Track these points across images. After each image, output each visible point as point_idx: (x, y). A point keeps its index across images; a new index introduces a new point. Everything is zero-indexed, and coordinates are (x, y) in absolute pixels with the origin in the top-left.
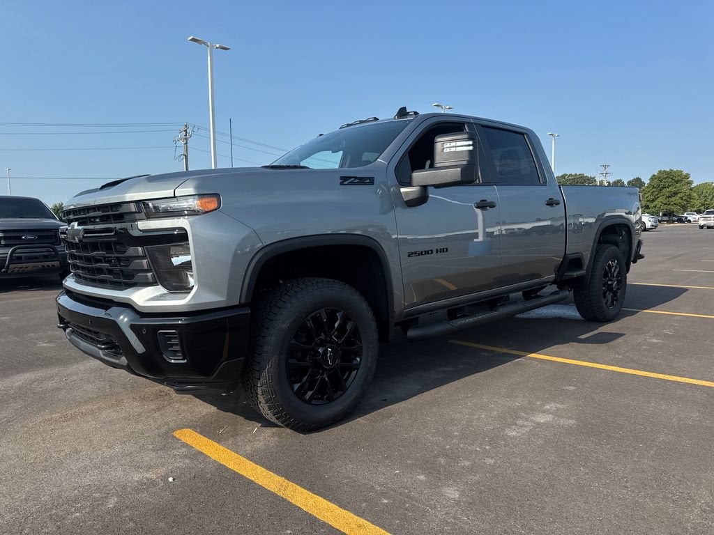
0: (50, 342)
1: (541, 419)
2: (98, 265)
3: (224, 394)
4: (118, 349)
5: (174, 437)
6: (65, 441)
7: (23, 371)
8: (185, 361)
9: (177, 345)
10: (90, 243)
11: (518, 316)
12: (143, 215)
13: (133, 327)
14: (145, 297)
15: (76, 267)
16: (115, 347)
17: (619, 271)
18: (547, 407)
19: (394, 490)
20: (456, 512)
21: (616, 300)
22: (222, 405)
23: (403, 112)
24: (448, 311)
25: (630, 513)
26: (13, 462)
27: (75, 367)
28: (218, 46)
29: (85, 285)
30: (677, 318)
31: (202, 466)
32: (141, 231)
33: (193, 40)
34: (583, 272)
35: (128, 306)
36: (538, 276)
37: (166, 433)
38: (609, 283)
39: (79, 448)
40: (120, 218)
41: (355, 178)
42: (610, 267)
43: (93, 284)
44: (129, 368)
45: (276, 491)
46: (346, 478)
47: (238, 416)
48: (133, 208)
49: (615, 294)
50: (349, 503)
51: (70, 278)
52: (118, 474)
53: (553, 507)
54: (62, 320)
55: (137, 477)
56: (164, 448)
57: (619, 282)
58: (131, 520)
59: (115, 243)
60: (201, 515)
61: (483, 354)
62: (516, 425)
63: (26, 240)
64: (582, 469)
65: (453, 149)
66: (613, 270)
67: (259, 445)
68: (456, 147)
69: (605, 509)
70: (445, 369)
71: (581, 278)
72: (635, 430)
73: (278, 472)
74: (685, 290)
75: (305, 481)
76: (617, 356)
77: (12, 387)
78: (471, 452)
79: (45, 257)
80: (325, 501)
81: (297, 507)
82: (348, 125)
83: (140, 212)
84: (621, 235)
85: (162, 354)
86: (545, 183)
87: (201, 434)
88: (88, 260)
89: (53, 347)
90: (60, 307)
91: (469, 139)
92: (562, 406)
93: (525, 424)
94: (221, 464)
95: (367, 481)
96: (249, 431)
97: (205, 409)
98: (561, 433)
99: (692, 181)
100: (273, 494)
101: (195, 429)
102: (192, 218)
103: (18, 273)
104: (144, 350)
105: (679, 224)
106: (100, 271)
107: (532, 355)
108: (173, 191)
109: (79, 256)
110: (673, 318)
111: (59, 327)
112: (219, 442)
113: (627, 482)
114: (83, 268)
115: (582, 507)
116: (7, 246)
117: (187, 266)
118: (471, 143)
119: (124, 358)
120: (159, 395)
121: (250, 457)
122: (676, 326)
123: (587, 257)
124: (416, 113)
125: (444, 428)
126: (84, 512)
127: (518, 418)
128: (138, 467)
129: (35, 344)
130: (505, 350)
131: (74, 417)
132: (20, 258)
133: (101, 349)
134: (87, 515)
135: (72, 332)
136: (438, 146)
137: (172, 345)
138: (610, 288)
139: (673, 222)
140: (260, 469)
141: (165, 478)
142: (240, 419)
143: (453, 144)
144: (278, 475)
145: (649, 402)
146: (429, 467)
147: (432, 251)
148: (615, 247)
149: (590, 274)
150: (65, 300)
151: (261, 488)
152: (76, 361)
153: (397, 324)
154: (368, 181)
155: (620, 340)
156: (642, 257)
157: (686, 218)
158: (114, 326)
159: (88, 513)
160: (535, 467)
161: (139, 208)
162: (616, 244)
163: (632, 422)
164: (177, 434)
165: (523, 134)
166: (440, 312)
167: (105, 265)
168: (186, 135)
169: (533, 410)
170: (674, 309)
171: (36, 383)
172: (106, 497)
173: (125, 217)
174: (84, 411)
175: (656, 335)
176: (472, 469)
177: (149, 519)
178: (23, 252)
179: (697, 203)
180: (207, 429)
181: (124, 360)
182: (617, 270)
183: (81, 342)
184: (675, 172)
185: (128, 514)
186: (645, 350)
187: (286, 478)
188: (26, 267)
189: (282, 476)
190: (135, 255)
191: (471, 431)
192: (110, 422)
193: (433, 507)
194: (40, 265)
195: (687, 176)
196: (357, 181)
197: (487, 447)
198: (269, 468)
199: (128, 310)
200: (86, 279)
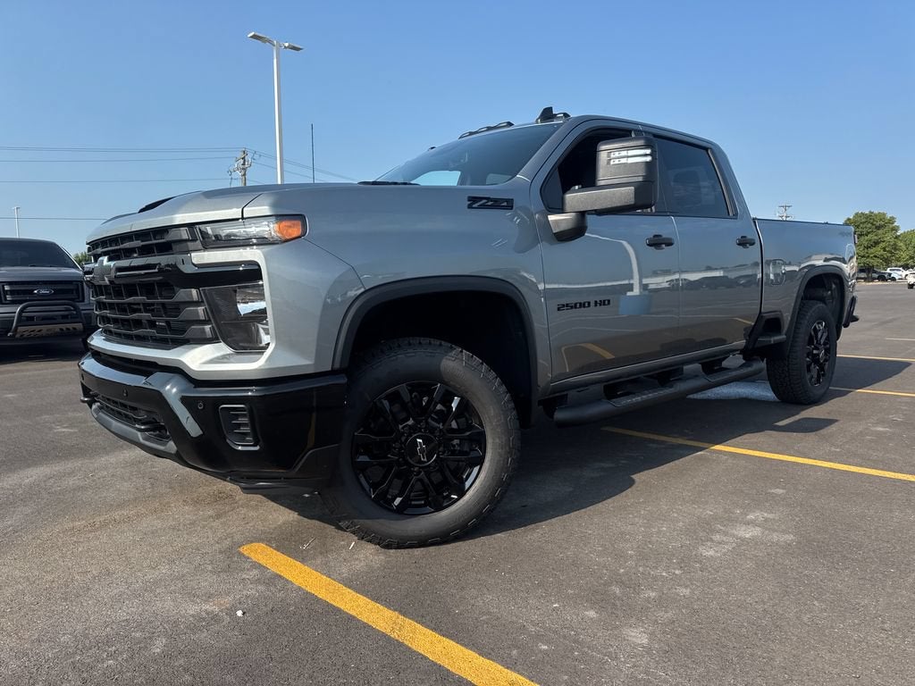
0: (71, 426)
1: (747, 533)
2: (135, 316)
3: (307, 495)
4: (163, 431)
5: (241, 554)
6: (93, 558)
7: (35, 464)
8: (257, 448)
9: (245, 425)
10: (124, 285)
11: (691, 396)
12: (198, 244)
13: (185, 400)
14: (201, 359)
15: (105, 320)
16: (161, 428)
17: (828, 336)
18: (751, 517)
19: (555, 632)
20: (648, 664)
21: (823, 375)
22: (303, 509)
23: (547, 114)
24: (605, 386)
25: (898, 669)
26: (21, 587)
27: (104, 459)
28: (287, 45)
29: (118, 343)
30: (904, 399)
31: (281, 595)
32: (195, 265)
33: (255, 37)
34: (782, 337)
35: (177, 371)
36: (723, 342)
37: (230, 548)
38: (815, 352)
39: (112, 568)
40: (166, 248)
41: (488, 199)
42: (816, 330)
43: (129, 341)
44: (178, 458)
45: (388, 631)
46: (484, 614)
47: (326, 525)
48: (184, 234)
49: (822, 368)
50: (492, 649)
51: (97, 335)
52: (166, 605)
53: (785, 658)
54: (86, 391)
55: (192, 609)
56: (228, 569)
57: (827, 351)
58: (186, 670)
59: (160, 284)
60: (285, 665)
61: (651, 445)
62: (712, 540)
63: (38, 294)
64: (815, 603)
65: (623, 161)
66: (819, 336)
67: (359, 566)
68: (628, 157)
69: (860, 662)
70: (603, 465)
71: (779, 345)
72: (880, 549)
73: (388, 604)
74: (908, 364)
75: (428, 618)
76: (833, 449)
77: (20, 485)
78: (655, 578)
79: (64, 317)
80: (459, 646)
81: (420, 654)
82: (471, 134)
83: (194, 240)
84: (830, 289)
85: (225, 438)
86: (736, 215)
87: (278, 551)
88: (122, 308)
89: (75, 433)
90: (84, 374)
91: (646, 146)
92: (771, 516)
93: (724, 539)
94: (307, 593)
95: (514, 618)
96: (343, 547)
97: (283, 516)
98: (777, 553)
99: (898, 227)
100: (384, 635)
101: (269, 542)
102: (267, 249)
103: (28, 338)
104: (201, 432)
105: (880, 283)
106: (138, 323)
107: (718, 447)
108: (240, 210)
109: (110, 304)
110: (899, 400)
111: (83, 402)
112: (303, 561)
113: (883, 622)
114: (116, 321)
115: (827, 658)
116: (14, 303)
117: (260, 315)
118: (648, 151)
119: (172, 443)
120: (219, 498)
121: (349, 583)
122: (906, 410)
123: (787, 318)
124: (566, 115)
125: (612, 545)
126: (120, 659)
127: (713, 531)
128: (192, 596)
129: (51, 429)
130: (680, 441)
131: (104, 525)
132: (31, 318)
133: (140, 430)
134: (125, 664)
135: (100, 408)
136: (603, 156)
137: (239, 425)
138: (815, 359)
139: (873, 279)
140: (363, 600)
141: (231, 611)
142: (330, 529)
143: (624, 153)
144: (389, 608)
145: (891, 511)
146: (599, 598)
147: (589, 303)
148: (824, 305)
149: (791, 339)
150: (90, 364)
151: (366, 626)
152: (105, 451)
153: (540, 403)
154: (505, 204)
155: (833, 428)
156: (856, 319)
157: (890, 274)
158: (158, 399)
159: (126, 661)
160: (749, 600)
161: (192, 233)
162: (822, 300)
163: (873, 537)
164: (245, 550)
165: (706, 149)
166: (592, 388)
167: (145, 316)
168: (244, 164)
169: (732, 521)
170: (897, 388)
171: (52, 481)
172: (150, 638)
173: (174, 247)
174: (117, 517)
175: (881, 422)
176: (661, 602)
177: (211, 670)
178: (33, 311)
179: (904, 255)
180: (286, 543)
181: (171, 446)
182: (825, 335)
183: (113, 422)
184: (876, 215)
185: (181, 662)
186: (870, 441)
187: (400, 612)
188: (39, 331)
189: (395, 610)
190: (188, 300)
191: (651, 549)
192: (153, 533)
193: (614, 655)
194: (57, 328)
195: (892, 220)
196: (490, 203)
197: (677, 572)
198: (376, 599)
199: (177, 377)
200: (119, 335)
